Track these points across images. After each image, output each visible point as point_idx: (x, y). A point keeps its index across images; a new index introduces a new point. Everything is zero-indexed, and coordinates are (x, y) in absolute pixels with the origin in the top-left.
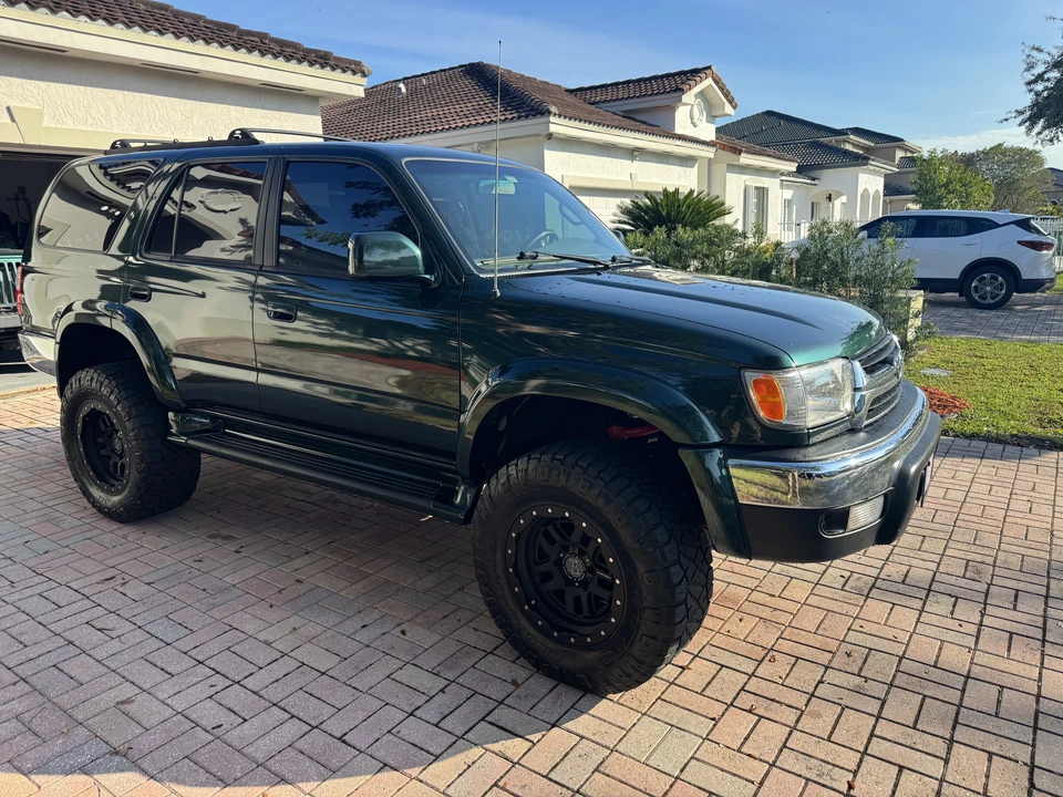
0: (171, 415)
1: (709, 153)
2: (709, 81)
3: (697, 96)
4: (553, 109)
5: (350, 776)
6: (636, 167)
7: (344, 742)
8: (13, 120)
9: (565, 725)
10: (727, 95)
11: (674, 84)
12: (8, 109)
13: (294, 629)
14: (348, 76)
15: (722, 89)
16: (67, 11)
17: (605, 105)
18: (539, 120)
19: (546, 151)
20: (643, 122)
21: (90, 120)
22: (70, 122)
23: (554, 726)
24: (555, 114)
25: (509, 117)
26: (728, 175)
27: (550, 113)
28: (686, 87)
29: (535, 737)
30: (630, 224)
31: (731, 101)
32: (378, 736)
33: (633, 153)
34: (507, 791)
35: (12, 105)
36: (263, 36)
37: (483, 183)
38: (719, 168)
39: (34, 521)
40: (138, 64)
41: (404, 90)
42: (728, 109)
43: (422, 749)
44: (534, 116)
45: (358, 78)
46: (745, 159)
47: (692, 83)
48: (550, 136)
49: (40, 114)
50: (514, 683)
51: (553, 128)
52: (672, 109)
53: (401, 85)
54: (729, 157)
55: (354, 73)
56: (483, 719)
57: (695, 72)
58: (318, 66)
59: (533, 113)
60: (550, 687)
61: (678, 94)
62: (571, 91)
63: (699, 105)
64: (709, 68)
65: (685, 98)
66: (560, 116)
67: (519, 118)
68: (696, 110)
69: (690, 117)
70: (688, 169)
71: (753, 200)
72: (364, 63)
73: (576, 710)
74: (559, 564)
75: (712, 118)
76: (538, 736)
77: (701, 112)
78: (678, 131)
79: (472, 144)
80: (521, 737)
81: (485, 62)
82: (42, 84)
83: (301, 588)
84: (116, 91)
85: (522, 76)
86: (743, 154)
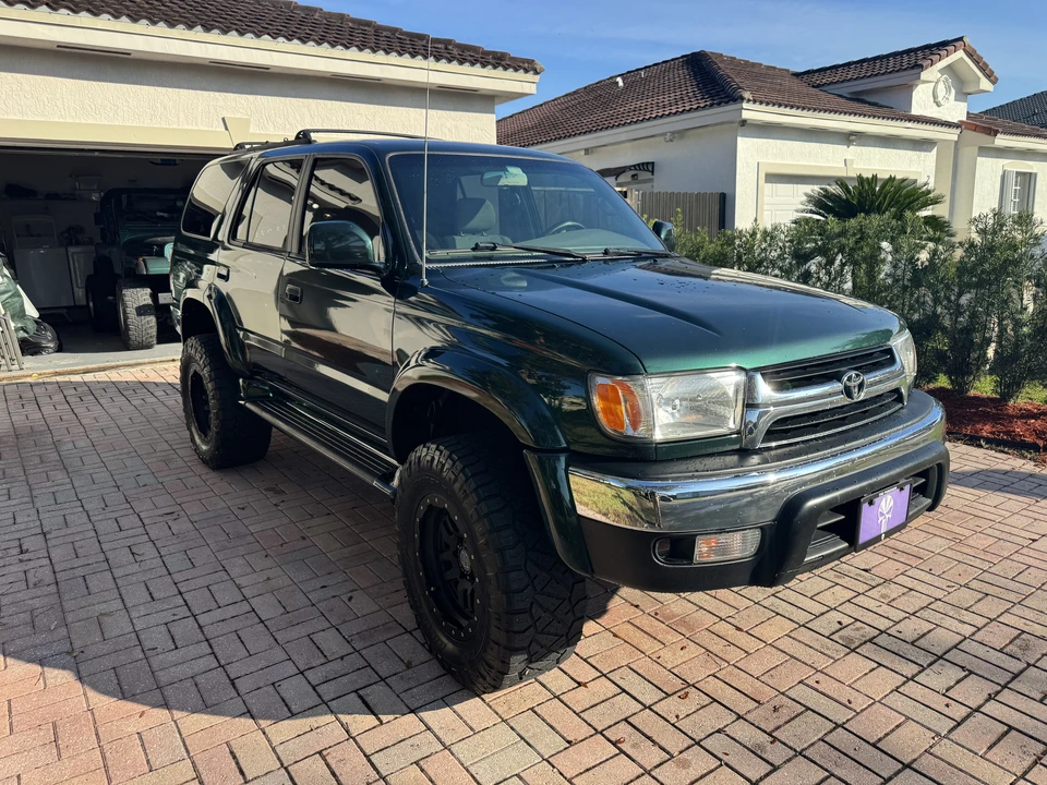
0: (241, 381)
1: (952, 135)
2: (960, 54)
3: (942, 71)
4: (747, 95)
5: (215, 714)
6: (853, 152)
7: (233, 684)
8: (227, 129)
9: (421, 714)
10: (984, 68)
11: (912, 61)
12: (223, 119)
13: (268, 579)
14: (521, 75)
15: (977, 62)
16: (269, 34)
17: (831, 87)
18: (732, 107)
19: (739, 139)
20: (870, 104)
21: (288, 126)
22: (272, 129)
23: (412, 711)
24: (749, 101)
25: (702, 105)
26: (980, 160)
27: (742, 99)
28: (925, 63)
29: (384, 718)
30: (819, 214)
31: (990, 76)
32: (262, 684)
33: (849, 138)
34: (325, 760)
35: (227, 115)
36: (447, 43)
37: (487, 176)
38: (968, 152)
39: (155, 459)
40: (328, 75)
41: (621, 84)
42: (985, 84)
43: (286, 705)
44: (727, 103)
45: (530, 76)
46: (1002, 141)
47: (935, 58)
48: (744, 123)
49: (248, 122)
50: (409, 666)
51: (746, 115)
52: (909, 88)
53: (619, 80)
54: (984, 140)
55: (526, 71)
56: (356, 691)
57: (944, 44)
58: (490, 67)
59: (726, 100)
60: (437, 675)
61: (915, 71)
62: (797, 75)
63: (946, 81)
64: (961, 39)
65: (924, 75)
66: (755, 102)
67: (711, 105)
68: (941, 87)
69: (932, 95)
70: (923, 154)
71: (1012, 187)
72: (537, 61)
73: (445, 701)
74: (456, 554)
75: (962, 95)
76: (391, 717)
77: (948, 90)
78: (915, 111)
79: (665, 134)
80: (375, 715)
81: (707, 50)
82: (251, 98)
83: (303, 544)
84: (311, 100)
85: (747, 62)
86: (999, 135)
